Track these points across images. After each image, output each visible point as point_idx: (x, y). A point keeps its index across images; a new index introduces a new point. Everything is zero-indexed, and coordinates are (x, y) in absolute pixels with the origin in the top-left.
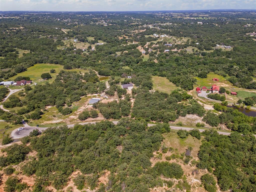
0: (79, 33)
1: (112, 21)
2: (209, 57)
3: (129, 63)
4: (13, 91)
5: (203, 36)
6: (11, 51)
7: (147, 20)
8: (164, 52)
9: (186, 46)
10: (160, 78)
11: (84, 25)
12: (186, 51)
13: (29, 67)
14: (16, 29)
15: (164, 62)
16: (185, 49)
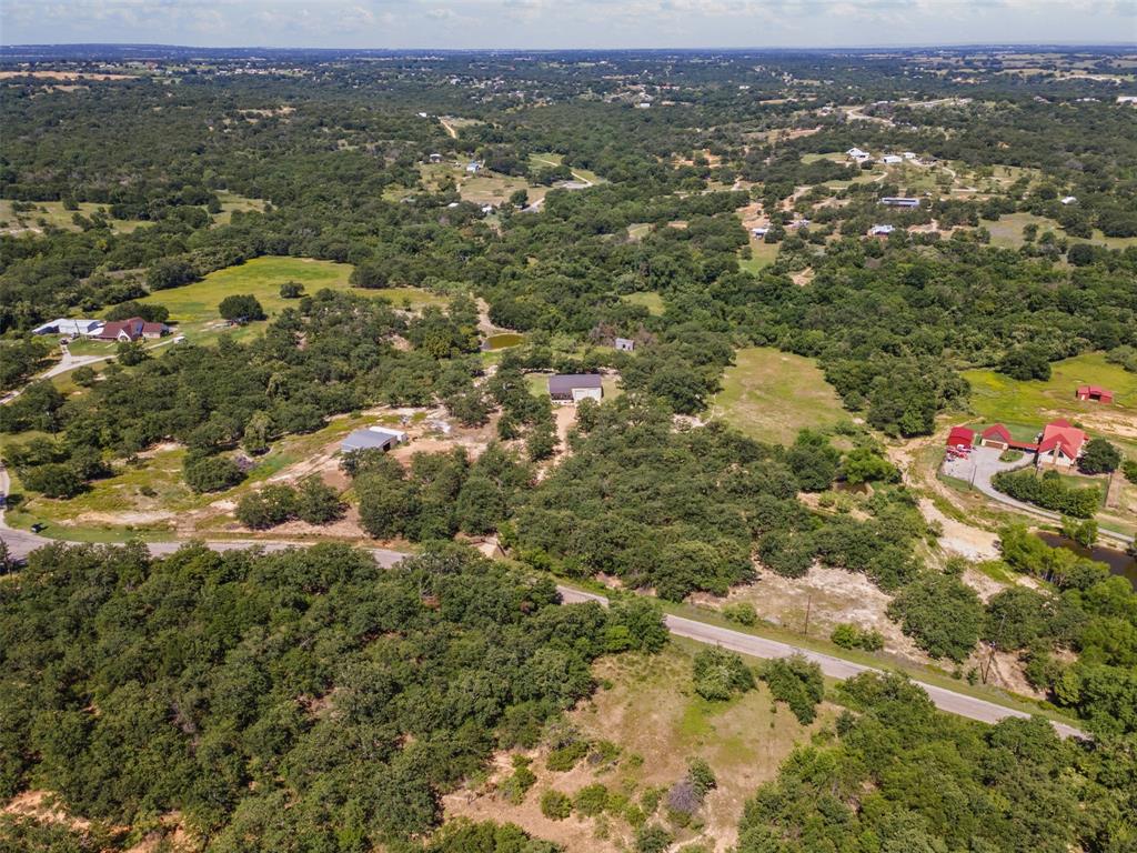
0: (506, 134)
1: (683, 87)
2: (1111, 271)
3: (663, 280)
4: (73, 363)
5: (1119, 165)
6: (196, 199)
7: (850, 88)
8: (862, 238)
9: (994, 212)
10: (785, 362)
11: (548, 102)
12: (985, 237)
13: (222, 268)
14: (259, 116)
15: (843, 284)
16: (983, 223)
